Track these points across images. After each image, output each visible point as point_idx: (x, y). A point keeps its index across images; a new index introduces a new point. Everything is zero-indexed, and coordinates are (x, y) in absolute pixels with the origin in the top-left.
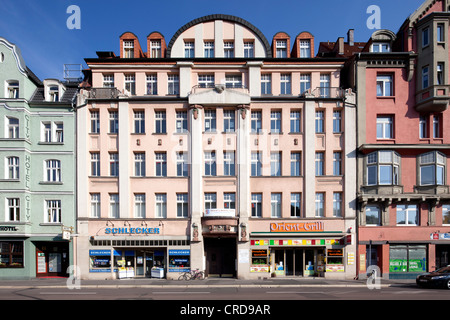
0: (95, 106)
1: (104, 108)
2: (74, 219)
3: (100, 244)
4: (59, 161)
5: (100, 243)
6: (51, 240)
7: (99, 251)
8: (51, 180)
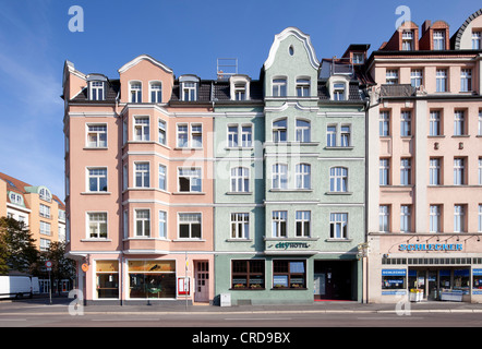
0: (387, 105)
1: (396, 108)
2: (363, 234)
3: (394, 263)
4: (347, 169)
5: (394, 261)
6: (337, 258)
7: (392, 270)
8: (335, 190)
